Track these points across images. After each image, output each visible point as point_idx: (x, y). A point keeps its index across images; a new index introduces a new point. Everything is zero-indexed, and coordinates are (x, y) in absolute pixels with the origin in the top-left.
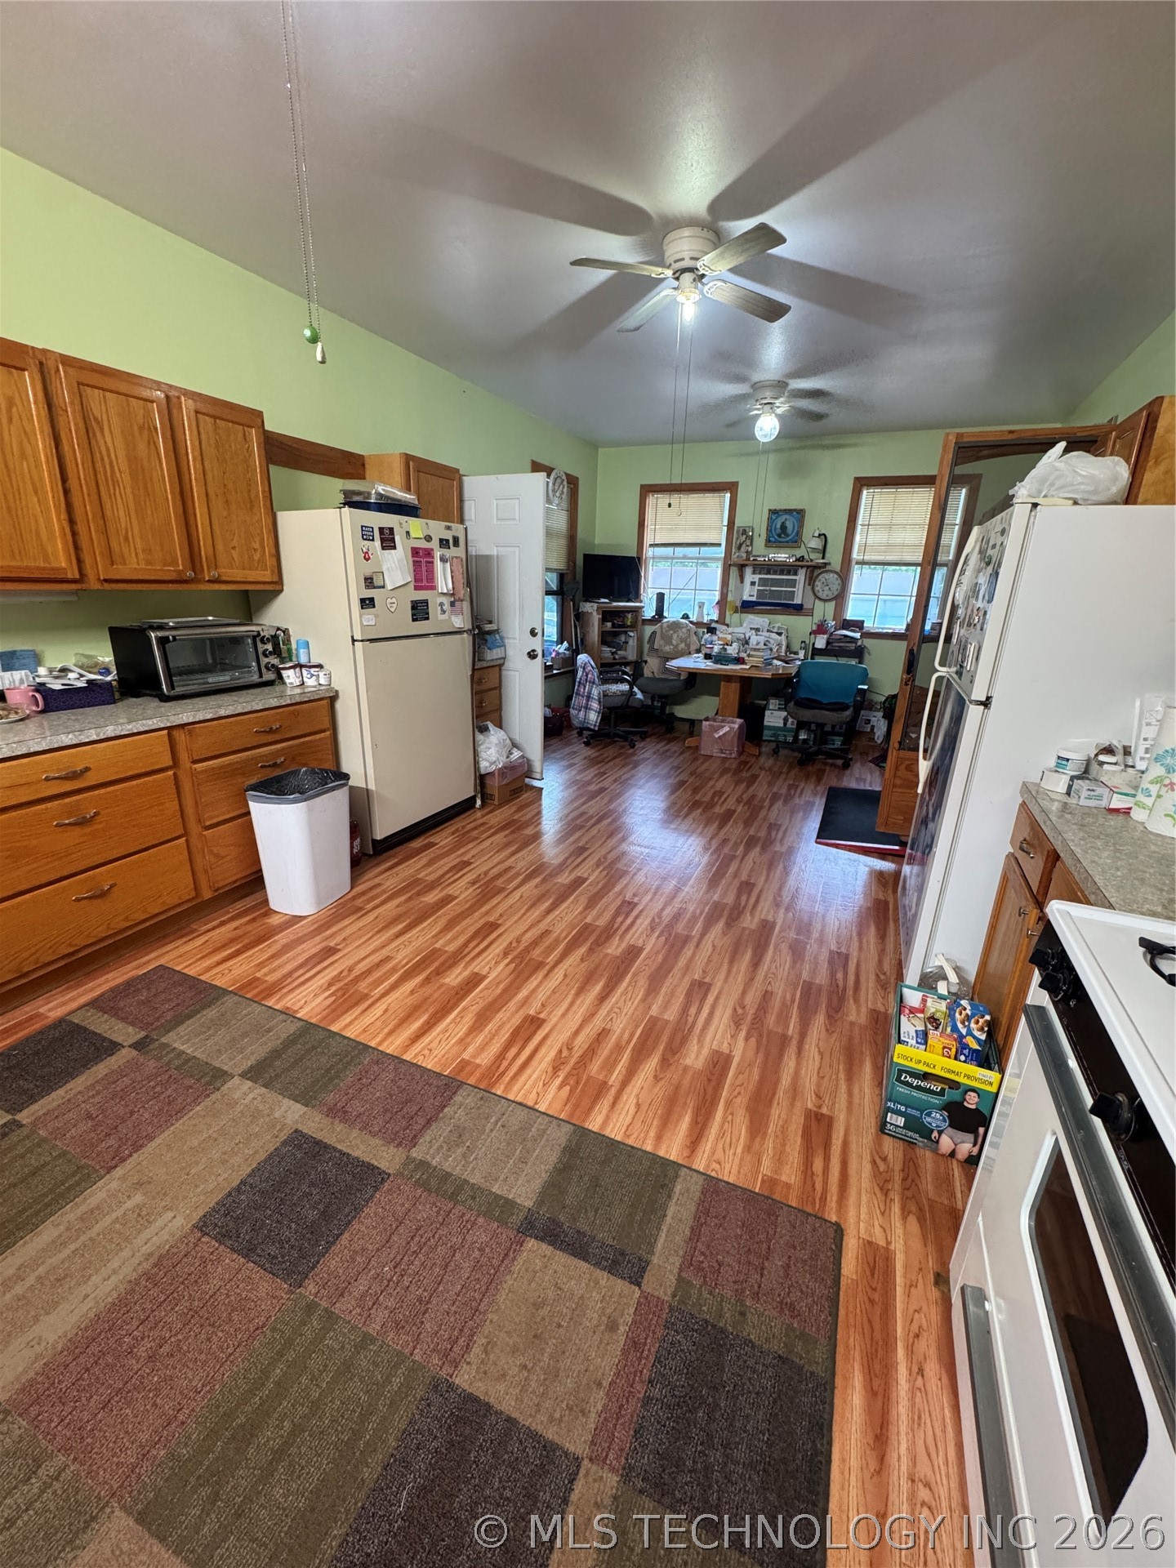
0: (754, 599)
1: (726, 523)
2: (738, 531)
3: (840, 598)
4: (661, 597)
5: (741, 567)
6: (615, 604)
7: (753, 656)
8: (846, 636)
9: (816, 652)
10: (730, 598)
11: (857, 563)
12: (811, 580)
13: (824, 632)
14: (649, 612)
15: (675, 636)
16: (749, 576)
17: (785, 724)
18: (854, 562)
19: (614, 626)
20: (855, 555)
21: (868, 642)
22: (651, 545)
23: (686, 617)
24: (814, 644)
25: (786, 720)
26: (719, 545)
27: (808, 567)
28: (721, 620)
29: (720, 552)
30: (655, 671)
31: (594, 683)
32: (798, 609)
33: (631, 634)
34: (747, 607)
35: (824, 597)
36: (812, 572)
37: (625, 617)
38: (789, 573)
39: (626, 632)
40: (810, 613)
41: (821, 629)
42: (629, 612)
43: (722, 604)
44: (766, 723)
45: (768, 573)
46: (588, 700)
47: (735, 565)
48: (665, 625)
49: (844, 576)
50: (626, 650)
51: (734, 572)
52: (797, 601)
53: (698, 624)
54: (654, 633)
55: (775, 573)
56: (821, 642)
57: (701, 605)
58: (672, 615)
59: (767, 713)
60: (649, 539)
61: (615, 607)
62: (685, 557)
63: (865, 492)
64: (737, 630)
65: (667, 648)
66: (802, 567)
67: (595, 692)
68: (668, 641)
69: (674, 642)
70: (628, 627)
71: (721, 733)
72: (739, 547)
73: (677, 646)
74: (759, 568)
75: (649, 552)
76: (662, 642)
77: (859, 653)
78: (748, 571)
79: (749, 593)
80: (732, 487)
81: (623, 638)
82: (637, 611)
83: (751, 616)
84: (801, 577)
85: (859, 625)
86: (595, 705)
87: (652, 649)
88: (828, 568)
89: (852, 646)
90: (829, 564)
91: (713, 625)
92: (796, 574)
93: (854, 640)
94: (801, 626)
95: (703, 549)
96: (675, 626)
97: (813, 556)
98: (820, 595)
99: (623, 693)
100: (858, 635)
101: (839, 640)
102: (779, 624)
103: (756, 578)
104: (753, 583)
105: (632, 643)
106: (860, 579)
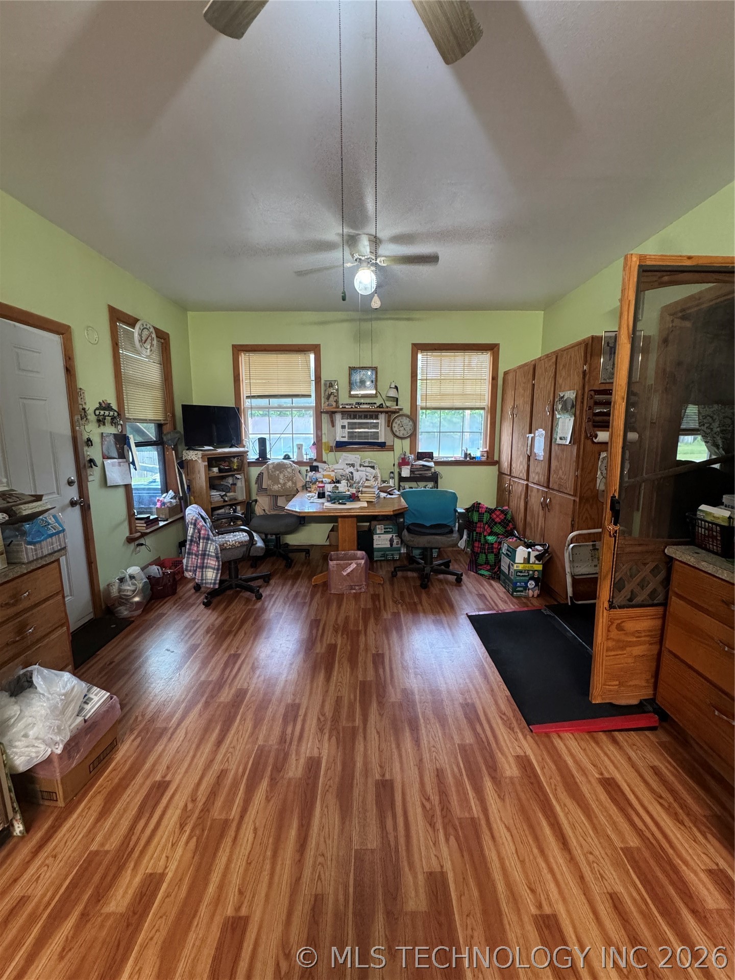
0: (346, 440)
1: (313, 378)
2: (325, 385)
3: (413, 436)
4: (262, 442)
5: (332, 414)
6: (220, 450)
7: (365, 493)
8: (423, 465)
9: (402, 479)
10: (324, 440)
11: (422, 409)
12: (389, 424)
13: (407, 464)
14: (253, 456)
15: (281, 476)
16: (340, 421)
17: (391, 545)
18: (419, 408)
19: (220, 471)
20: (419, 403)
21: (439, 469)
22: (248, 397)
23: (287, 457)
24: (400, 474)
25: (391, 541)
26: (309, 396)
27: (386, 412)
28: (319, 459)
29: (312, 402)
30: (266, 508)
31: (208, 539)
32: (382, 446)
33: (238, 476)
34: (340, 446)
35: (401, 435)
36: (389, 416)
37: (231, 462)
38: (371, 418)
39: (233, 476)
40: (391, 449)
41: (404, 462)
42: (234, 457)
43: (318, 444)
44: (375, 546)
45: (355, 418)
46: (204, 559)
47: (327, 412)
48: (271, 467)
49: (413, 418)
50: (235, 492)
51: (325, 418)
52: (382, 439)
53: (300, 463)
54: (260, 475)
55: (360, 418)
56: (406, 472)
57: (300, 447)
58: (275, 456)
59: (375, 537)
60: (245, 392)
61: (220, 454)
62: (280, 407)
63: (420, 356)
64: (336, 466)
65: (276, 487)
66: (381, 412)
67: (212, 548)
68: (275, 480)
69: (281, 481)
70: (235, 470)
71: (349, 570)
72: (328, 398)
73: (285, 484)
74: (347, 414)
75: (246, 403)
76: (270, 482)
77: (435, 478)
78: (338, 417)
79: (341, 435)
80: (316, 349)
81: (230, 480)
82: (242, 456)
83: (345, 454)
84: (382, 420)
85: (429, 456)
86: (213, 562)
87: (261, 489)
88: (401, 413)
89: (429, 474)
90: (401, 409)
91: (315, 464)
92: (377, 418)
93: (429, 468)
94: (387, 460)
95: (295, 400)
96: (280, 467)
97: (388, 404)
98: (397, 434)
99: (242, 544)
100: (432, 464)
101: (418, 470)
102: (369, 459)
103: (346, 422)
104: (343, 427)
105: (241, 484)
106: (426, 421)
